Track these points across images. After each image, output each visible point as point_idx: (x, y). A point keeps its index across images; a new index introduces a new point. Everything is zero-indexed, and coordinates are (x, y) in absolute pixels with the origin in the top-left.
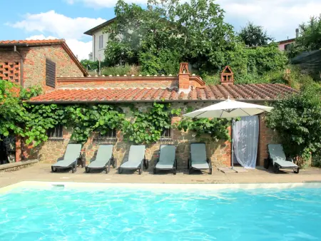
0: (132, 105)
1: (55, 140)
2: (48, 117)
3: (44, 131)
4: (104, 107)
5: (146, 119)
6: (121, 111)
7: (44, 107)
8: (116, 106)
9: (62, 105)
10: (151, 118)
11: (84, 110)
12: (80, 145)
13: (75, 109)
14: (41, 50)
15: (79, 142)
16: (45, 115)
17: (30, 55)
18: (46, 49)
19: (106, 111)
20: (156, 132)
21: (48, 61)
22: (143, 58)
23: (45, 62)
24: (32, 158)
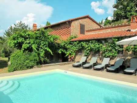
0: (106, 40)
1: (80, 55)
2: (76, 46)
3: (73, 51)
4: (93, 41)
5: (111, 46)
6: (101, 43)
7: (75, 42)
8: (99, 41)
9: (80, 41)
10: (112, 45)
11: (87, 43)
12: (86, 57)
13: (84, 43)
14: (78, 21)
15: (86, 56)
16: (75, 45)
17: (73, 24)
18: (80, 20)
19: (94, 43)
20: (115, 52)
21: (80, 24)
22: (129, 15)
23: (79, 25)
24: (72, 61)
